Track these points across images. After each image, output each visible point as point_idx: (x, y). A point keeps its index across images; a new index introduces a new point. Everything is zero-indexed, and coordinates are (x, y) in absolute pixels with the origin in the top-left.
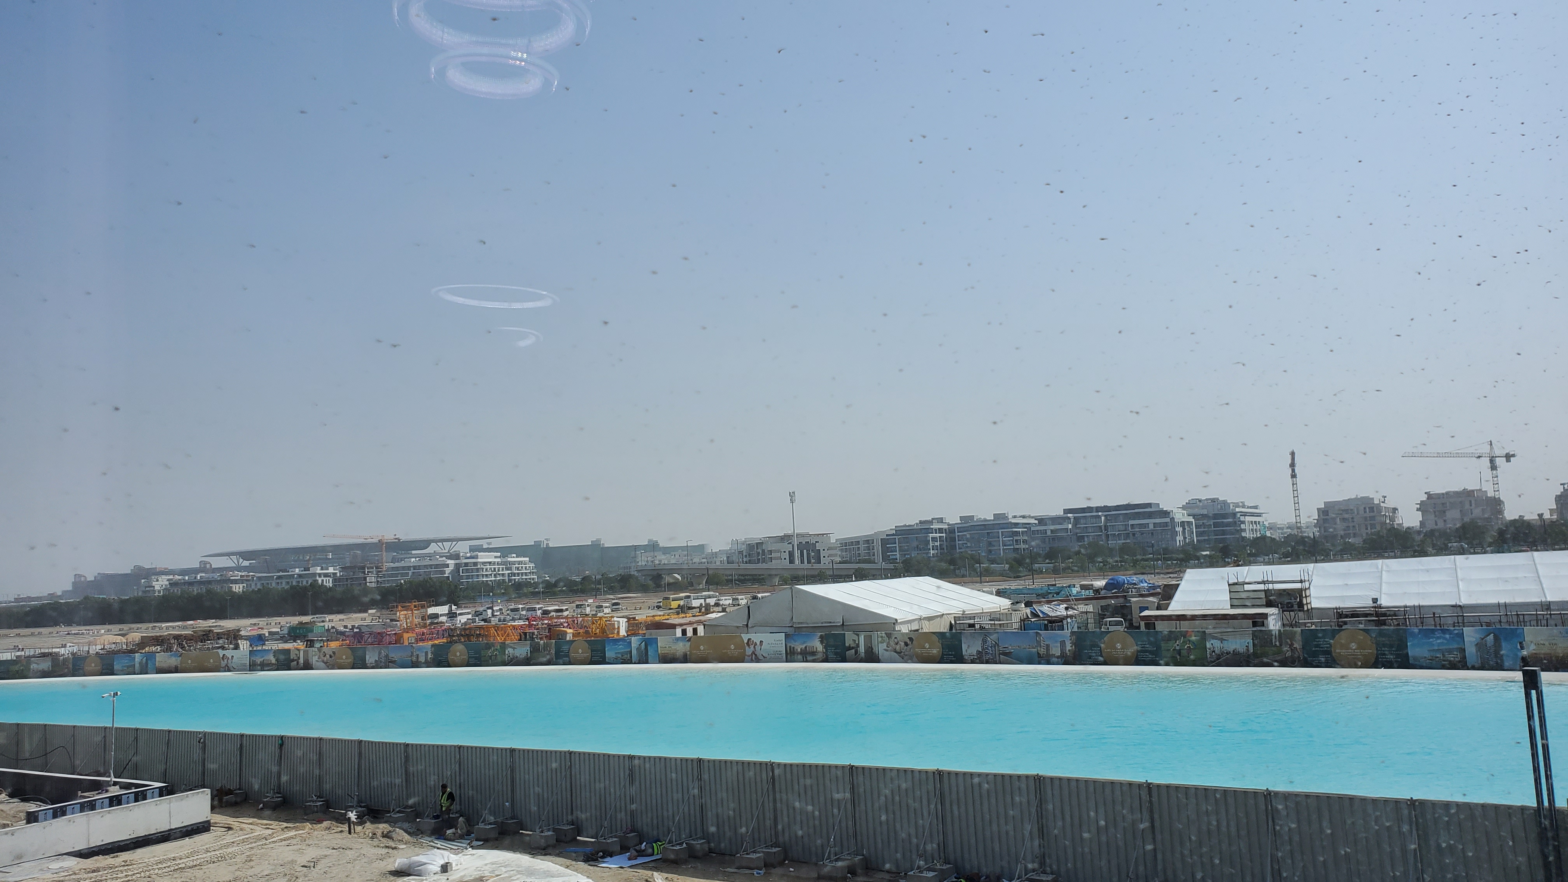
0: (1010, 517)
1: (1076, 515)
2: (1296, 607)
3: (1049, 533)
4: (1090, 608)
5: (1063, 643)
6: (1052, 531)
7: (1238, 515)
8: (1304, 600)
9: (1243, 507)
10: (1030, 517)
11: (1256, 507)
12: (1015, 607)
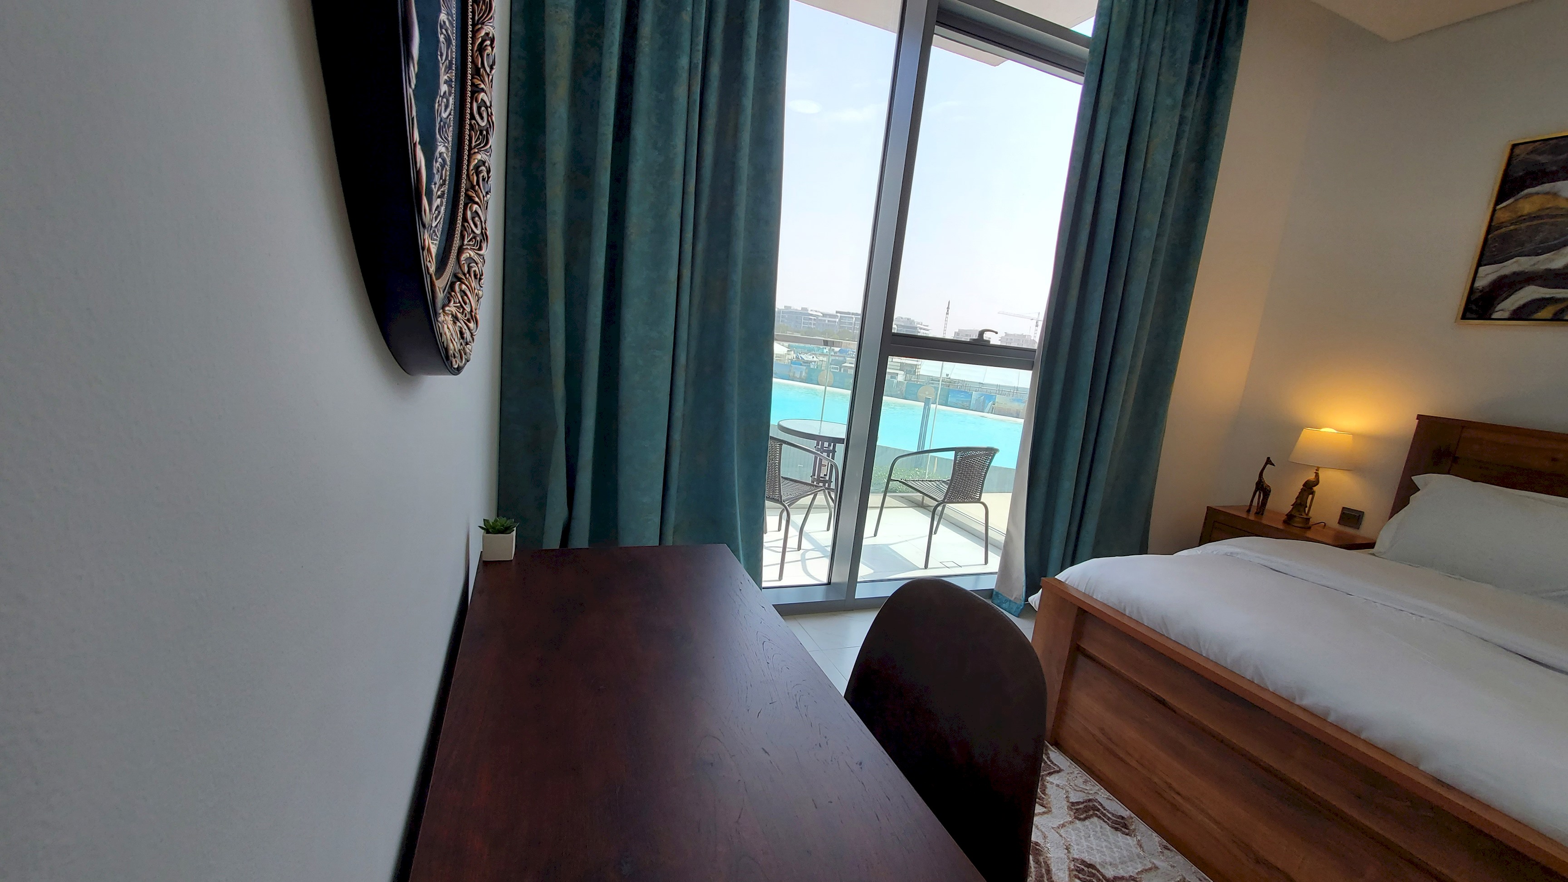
0: (809, 310)
1: (842, 315)
2: (912, 373)
3: (827, 322)
4: (825, 359)
5: (801, 372)
6: (828, 321)
7: (918, 329)
8: (917, 370)
9: (921, 325)
10: (819, 312)
11: (927, 326)
12: (789, 353)
